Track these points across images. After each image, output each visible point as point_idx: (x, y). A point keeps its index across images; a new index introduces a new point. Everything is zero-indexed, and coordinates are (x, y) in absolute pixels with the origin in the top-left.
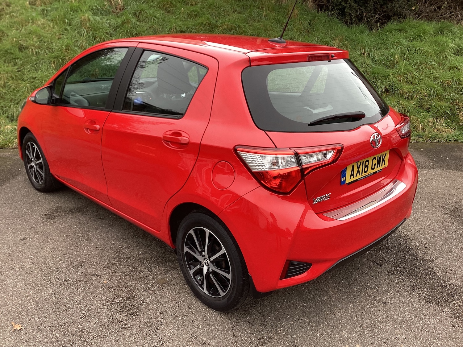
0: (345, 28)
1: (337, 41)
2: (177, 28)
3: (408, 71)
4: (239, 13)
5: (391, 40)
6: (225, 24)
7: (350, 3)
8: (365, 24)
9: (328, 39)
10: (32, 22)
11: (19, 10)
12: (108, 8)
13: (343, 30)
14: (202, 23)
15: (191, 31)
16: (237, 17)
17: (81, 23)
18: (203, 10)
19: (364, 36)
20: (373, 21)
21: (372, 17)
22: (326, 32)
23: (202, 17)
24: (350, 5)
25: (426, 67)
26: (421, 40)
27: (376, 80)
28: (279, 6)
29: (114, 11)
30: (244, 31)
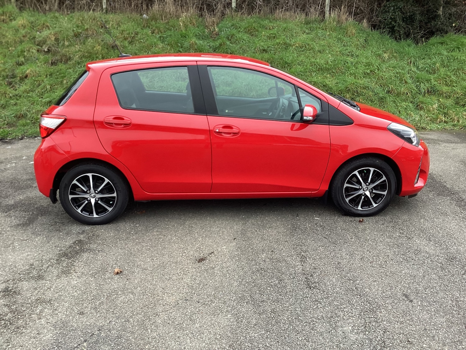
0: (395, 43)
1: (388, 54)
2: (260, 47)
3: (447, 75)
4: (308, 34)
5: (433, 51)
6: (297, 43)
7: (398, 23)
8: (411, 39)
9: (380, 52)
10: (155, 46)
11: (145, 38)
12: (207, 34)
13: (393, 44)
14: (280, 43)
15: (271, 49)
16: (306, 37)
17: (190, 46)
18: (279, 32)
19: (411, 49)
20: (419, 37)
21: (418, 33)
22: (379, 46)
23: (278, 38)
24: (399, 24)
25: (462, 72)
26: (459, 51)
27: (420, 83)
28: (339, 27)
29: (213, 36)
30: (312, 48)
